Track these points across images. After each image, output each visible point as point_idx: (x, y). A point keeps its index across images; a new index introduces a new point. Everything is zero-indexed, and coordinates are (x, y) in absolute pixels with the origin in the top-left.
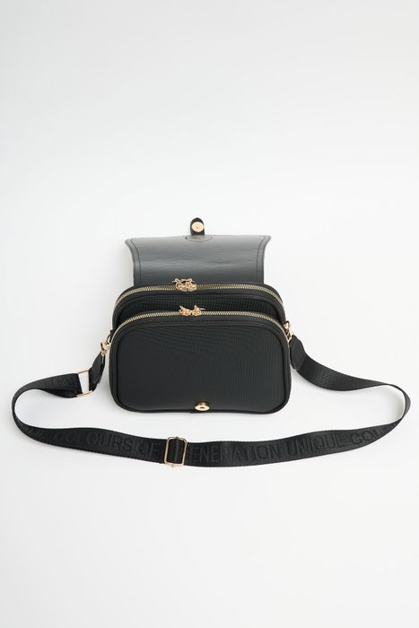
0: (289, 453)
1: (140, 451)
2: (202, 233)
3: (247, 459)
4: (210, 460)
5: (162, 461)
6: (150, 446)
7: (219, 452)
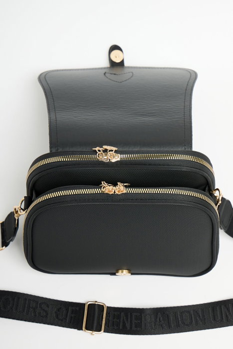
0: (214, 319)
1: (57, 316)
2: (122, 63)
3: (170, 327)
4: (131, 327)
5: (80, 328)
6: (67, 310)
7: (141, 319)
